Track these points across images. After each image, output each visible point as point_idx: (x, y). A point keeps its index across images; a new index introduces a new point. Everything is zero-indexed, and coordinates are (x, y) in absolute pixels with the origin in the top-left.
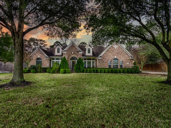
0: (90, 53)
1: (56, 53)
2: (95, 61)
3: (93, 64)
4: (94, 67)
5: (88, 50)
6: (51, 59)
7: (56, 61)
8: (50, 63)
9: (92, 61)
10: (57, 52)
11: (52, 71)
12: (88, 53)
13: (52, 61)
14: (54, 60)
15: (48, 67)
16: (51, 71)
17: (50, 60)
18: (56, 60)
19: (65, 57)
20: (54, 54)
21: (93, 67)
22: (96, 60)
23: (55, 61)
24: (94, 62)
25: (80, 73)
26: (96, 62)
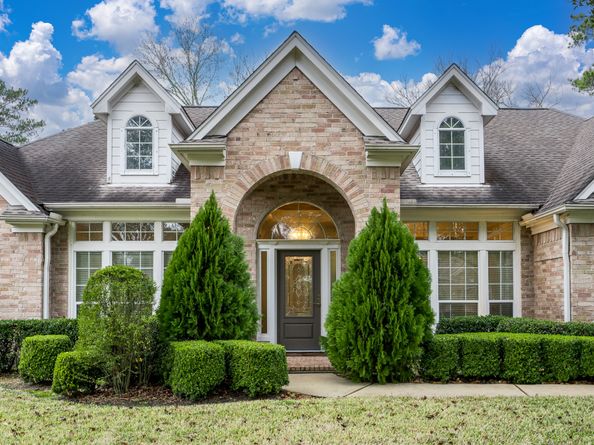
0: (460, 165)
1: (117, 175)
2: (514, 245)
3: (493, 275)
4: (508, 309)
5: (445, 136)
6: (63, 229)
7: (115, 255)
8: (57, 269)
9: (483, 246)
10: (122, 160)
11: (73, 366)
12: (445, 164)
13: (75, 247)
14: (98, 237)
15: (34, 316)
16: (59, 371)
17: (59, 244)
18: (116, 236)
19: (212, 202)
20: (94, 183)
21: (494, 308)
22: (529, 238)
23: (106, 248)
24: (508, 255)
25: (390, 380)
26: (529, 257)
